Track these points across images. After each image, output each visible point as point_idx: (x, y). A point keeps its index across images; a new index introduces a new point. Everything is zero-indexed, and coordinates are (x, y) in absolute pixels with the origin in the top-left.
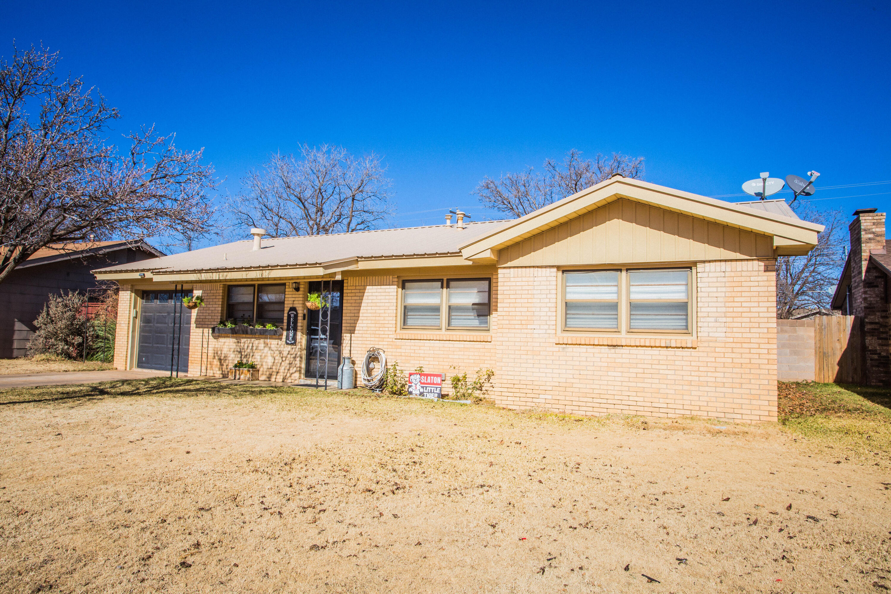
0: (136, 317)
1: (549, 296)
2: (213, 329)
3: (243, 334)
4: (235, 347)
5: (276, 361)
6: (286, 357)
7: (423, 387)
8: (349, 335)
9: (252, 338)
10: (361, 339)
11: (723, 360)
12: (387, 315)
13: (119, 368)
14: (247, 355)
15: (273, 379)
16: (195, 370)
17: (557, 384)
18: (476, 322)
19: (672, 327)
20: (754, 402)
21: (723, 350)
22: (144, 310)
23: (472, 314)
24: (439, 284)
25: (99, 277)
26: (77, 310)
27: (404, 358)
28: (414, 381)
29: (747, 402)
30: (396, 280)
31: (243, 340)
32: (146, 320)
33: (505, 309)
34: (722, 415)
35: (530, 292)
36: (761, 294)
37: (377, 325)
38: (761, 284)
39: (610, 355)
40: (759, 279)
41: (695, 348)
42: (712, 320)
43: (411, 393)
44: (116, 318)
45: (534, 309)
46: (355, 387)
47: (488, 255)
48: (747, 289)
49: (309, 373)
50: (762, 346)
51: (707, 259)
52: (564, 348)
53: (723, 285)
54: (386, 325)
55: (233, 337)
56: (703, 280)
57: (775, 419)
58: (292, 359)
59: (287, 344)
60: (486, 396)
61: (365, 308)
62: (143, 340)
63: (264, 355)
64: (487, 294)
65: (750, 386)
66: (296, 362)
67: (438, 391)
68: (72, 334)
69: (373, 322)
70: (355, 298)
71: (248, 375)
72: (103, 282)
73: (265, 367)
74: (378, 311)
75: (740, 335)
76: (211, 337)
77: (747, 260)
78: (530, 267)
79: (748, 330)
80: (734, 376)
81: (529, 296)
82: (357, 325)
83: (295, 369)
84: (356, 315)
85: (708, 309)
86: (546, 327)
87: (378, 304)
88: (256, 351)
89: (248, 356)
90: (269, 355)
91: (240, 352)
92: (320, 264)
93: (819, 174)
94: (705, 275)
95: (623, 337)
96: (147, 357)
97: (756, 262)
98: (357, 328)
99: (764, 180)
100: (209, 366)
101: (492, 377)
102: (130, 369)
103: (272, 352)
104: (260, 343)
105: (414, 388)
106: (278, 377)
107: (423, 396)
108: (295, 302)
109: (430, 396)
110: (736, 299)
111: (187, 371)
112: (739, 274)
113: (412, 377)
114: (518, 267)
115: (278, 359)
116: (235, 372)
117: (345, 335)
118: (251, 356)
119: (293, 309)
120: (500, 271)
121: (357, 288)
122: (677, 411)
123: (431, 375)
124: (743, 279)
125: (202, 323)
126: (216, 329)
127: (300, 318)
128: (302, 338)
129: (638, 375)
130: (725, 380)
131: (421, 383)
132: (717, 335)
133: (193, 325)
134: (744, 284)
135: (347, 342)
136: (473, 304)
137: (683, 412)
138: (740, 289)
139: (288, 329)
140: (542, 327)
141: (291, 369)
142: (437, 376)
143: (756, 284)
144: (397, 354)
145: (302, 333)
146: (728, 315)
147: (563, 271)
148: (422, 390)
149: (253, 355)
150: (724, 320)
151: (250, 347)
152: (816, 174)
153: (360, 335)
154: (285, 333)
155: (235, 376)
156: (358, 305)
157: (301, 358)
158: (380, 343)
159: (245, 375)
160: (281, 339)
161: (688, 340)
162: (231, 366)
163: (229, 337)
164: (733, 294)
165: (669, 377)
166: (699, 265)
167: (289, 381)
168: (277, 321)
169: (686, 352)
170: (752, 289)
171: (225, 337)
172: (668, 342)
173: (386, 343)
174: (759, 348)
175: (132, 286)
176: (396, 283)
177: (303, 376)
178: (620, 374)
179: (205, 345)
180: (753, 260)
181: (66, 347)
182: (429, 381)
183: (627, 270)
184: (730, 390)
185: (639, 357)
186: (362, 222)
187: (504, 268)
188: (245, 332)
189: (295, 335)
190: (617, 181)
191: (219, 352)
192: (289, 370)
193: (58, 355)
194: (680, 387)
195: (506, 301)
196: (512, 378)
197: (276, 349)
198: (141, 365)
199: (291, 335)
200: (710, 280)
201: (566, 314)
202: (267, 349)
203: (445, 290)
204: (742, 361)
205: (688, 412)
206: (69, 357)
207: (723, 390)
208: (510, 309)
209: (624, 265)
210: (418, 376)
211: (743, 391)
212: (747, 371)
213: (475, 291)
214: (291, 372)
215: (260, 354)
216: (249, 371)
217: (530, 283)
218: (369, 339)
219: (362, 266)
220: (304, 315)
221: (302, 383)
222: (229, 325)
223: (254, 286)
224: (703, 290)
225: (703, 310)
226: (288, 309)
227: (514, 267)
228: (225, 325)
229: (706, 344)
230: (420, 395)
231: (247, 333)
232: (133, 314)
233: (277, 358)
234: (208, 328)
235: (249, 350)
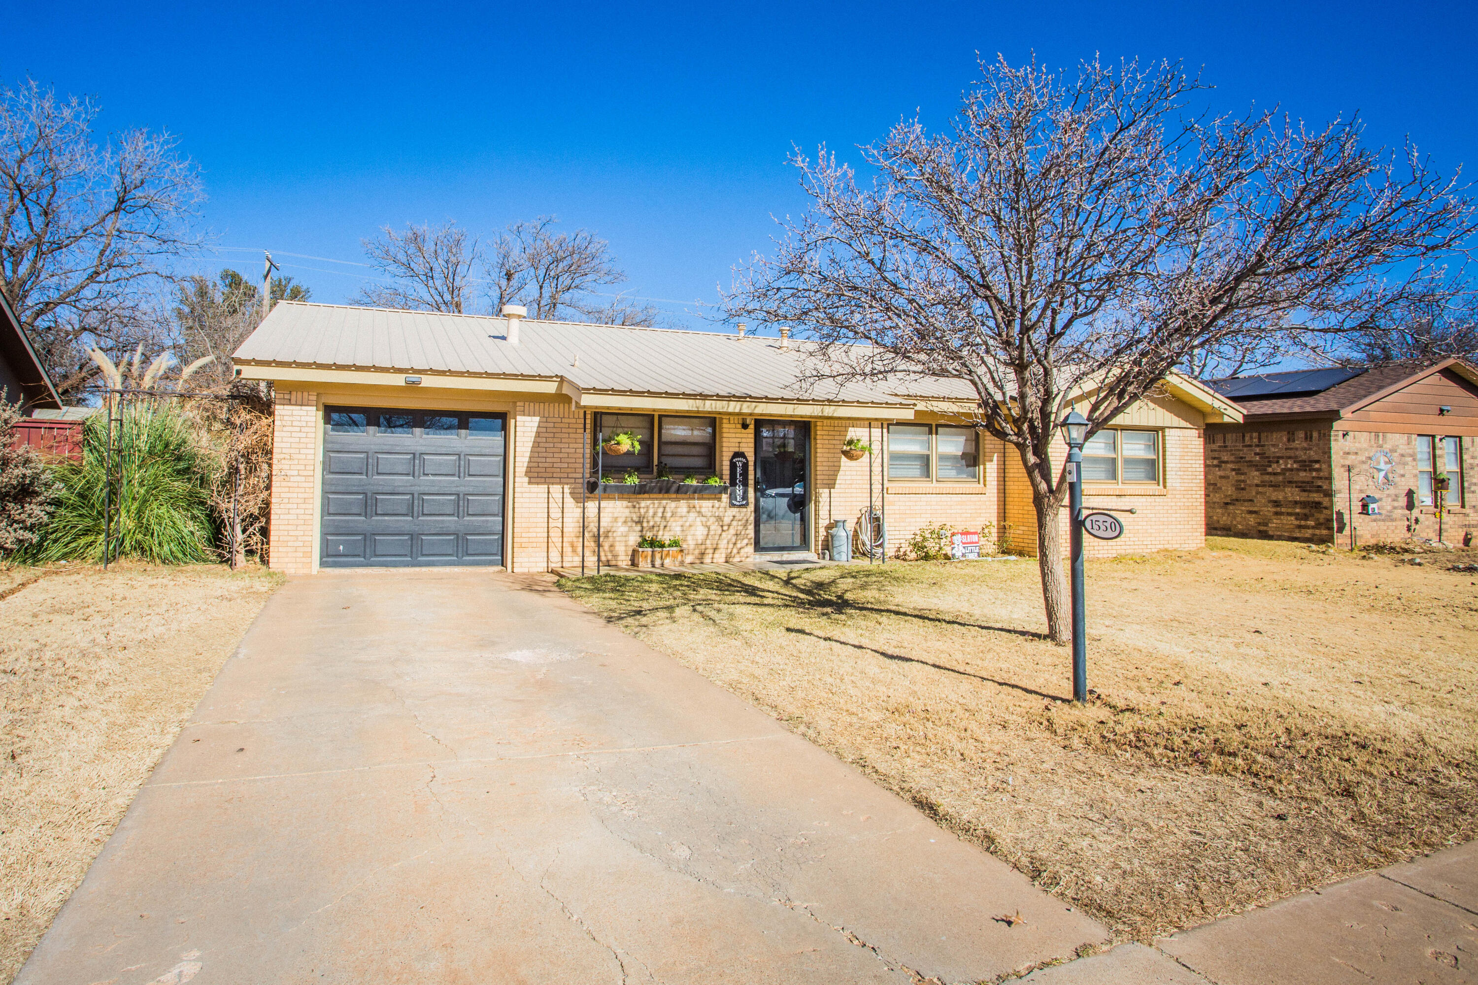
4: (628, 514)
5: (712, 533)
6: (729, 525)
7: (964, 548)
8: (827, 490)
11: (1180, 504)
13: (285, 572)
14: (653, 527)
15: (708, 560)
16: (532, 559)
20: (1194, 534)
21: (1179, 496)
24: (927, 429)
27: (898, 516)
28: (956, 541)
29: (1191, 534)
31: (643, 504)
36: (1197, 454)
38: (1197, 447)
41: (1166, 496)
43: (954, 556)
46: (853, 556)
48: (1190, 450)
49: (758, 547)
50: (1198, 492)
51: (1172, 426)
52: (1088, 499)
53: (1180, 446)
56: (1169, 442)
58: (740, 528)
59: (732, 505)
63: (687, 524)
64: (974, 443)
65: (1192, 523)
66: (748, 532)
69: (859, 473)
70: (834, 442)
75: (1187, 485)
76: (569, 500)
79: (1191, 481)
82: (838, 477)
83: (746, 541)
84: (836, 464)
85: (1172, 465)
88: (672, 519)
89: (656, 529)
94: (1172, 438)
95: (1120, 488)
96: (351, 544)
97: (1194, 431)
98: (837, 482)
102: (317, 570)
103: (704, 519)
104: (682, 506)
105: (956, 549)
106: (716, 556)
108: (741, 445)
109: (971, 557)
110: (1185, 458)
112: (1186, 439)
113: (954, 537)
115: (715, 528)
116: (653, 556)
117: (821, 491)
118: (662, 527)
119: (737, 454)
121: (836, 429)
122: (1156, 547)
125: (545, 475)
127: (751, 468)
128: (753, 497)
130: (1180, 520)
131: (963, 543)
132: (1176, 485)
133: (520, 480)
135: (824, 499)
136: (963, 454)
137: (1159, 547)
139: (733, 484)
141: (739, 542)
142: (975, 533)
144: (891, 512)
146: (1181, 470)
148: (964, 551)
149: (665, 527)
150: (1180, 474)
151: (660, 514)
153: (843, 491)
154: (728, 490)
157: (753, 524)
160: (720, 499)
164: (1184, 454)
166: (1165, 430)
167: (737, 559)
169: (1161, 499)
170: (1193, 450)
172: (1151, 491)
174: (1196, 494)
177: (754, 550)
179: (555, 513)
180: (1194, 428)
182: (968, 540)
183: (1121, 430)
188: (665, 490)
189: (745, 493)
192: (735, 544)
197: (710, 514)
199: (738, 491)
202: (693, 515)
203: (934, 436)
204: (1189, 504)
209: (1119, 426)
210: (960, 536)
211: (1189, 527)
212: (1191, 511)
213: (963, 439)
214: (739, 546)
215: (680, 523)
225: (1169, 465)
226: (731, 454)
229: (1171, 492)
230: (963, 556)
231: (667, 492)
232: (319, 455)
233: (712, 528)
234: (560, 483)
235: (658, 519)
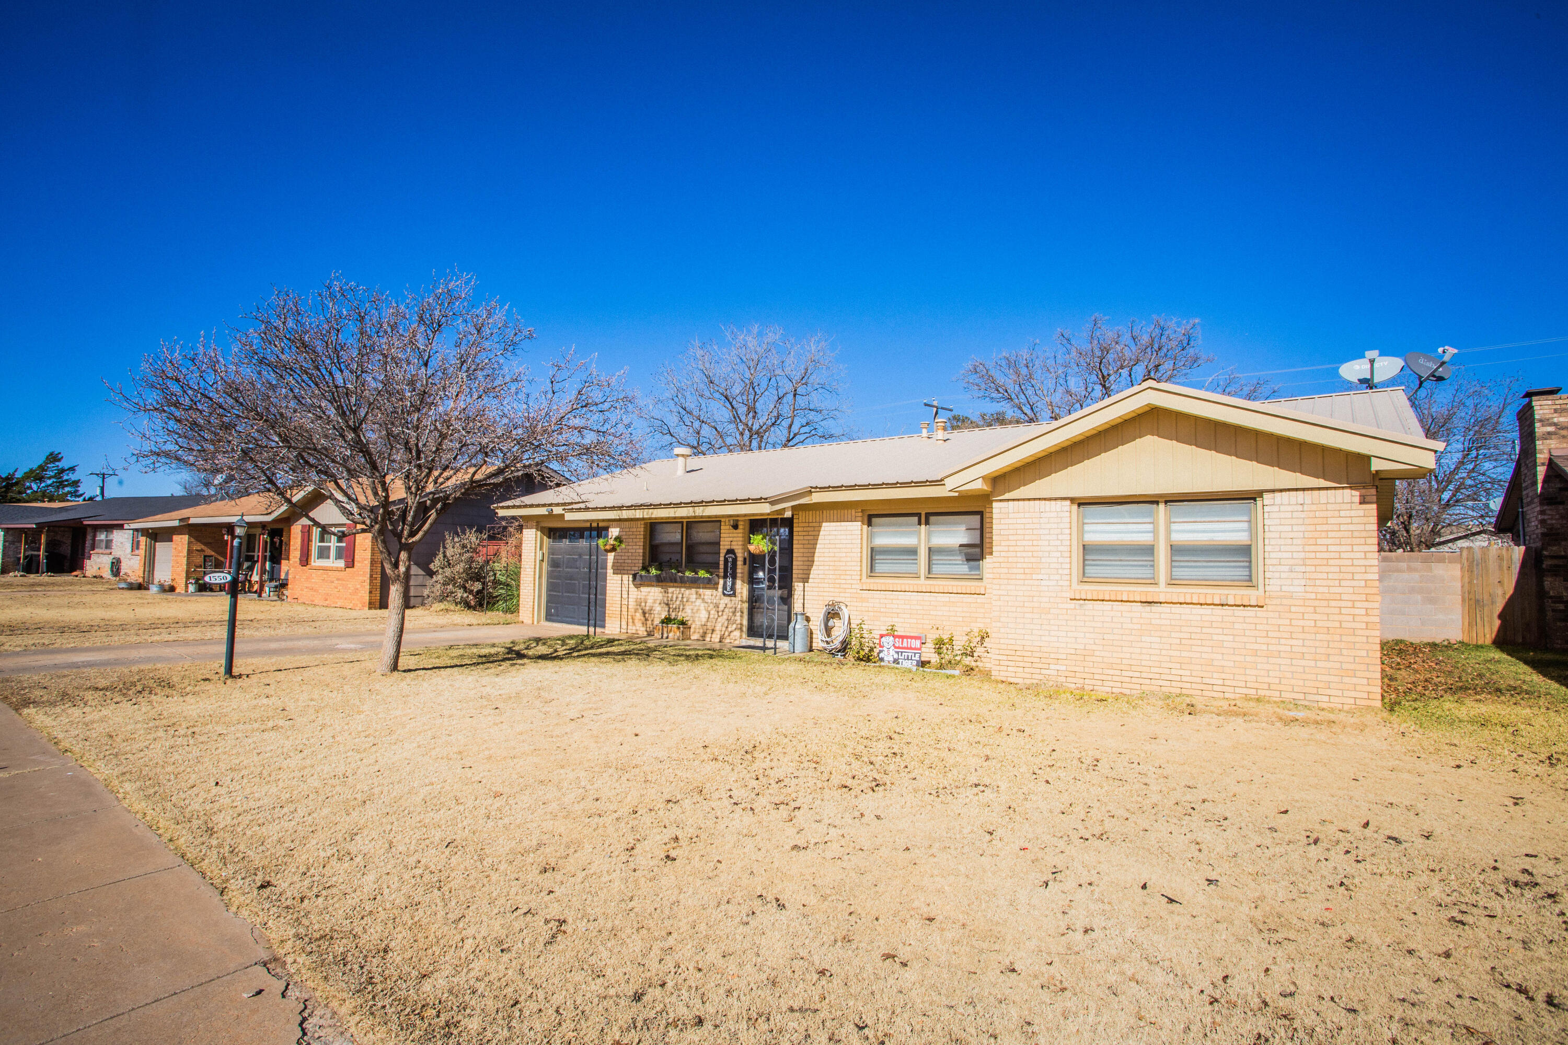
0: (543, 560)
1: (1060, 537)
2: (635, 576)
3: (671, 581)
4: (661, 597)
5: (712, 616)
6: (724, 611)
7: (898, 653)
8: (801, 584)
9: (680, 587)
10: (817, 589)
11: (1301, 623)
12: (849, 559)
13: (525, 621)
14: (676, 608)
15: (708, 639)
16: (614, 626)
17: (1073, 651)
18: (964, 568)
19: (1230, 578)
20: (1346, 680)
21: (1302, 609)
22: (552, 552)
23: (960, 558)
24: (916, 518)
25: (501, 513)
26: (475, 551)
27: (871, 614)
28: (885, 644)
29: (1336, 679)
30: (860, 514)
31: (670, 590)
32: (554, 564)
33: (1003, 554)
34: (1301, 696)
35: (1035, 532)
36: (1356, 534)
37: (836, 572)
38: (1355, 520)
39: (1144, 615)
40: (1353, 513)
41: (1262, 607)
42: (1286, 568)
43: (882, 660)
44: (520, 561)
45: (1040, 554)
46: (811, 650)
47: (979, 485)
48: (1336, 528)
49: (753, 631)
50: (1357, 604)
51: (1277, 487)
52: (1081, 605)
53: (1301, 521)
54: (848, 573)
55: (657, 586)
56: (1272, 515)
57: (1378, 704)
58: (731, 614)
59: (724, 594)
60: (978, 663)
61: (821, 550)
62: (552, 587)
63: (696, 608)
64: (978, 532)
65: (1341, 659)
66: (736, 618)
67: (917, 658)
68: (471, 579)
69: (832, 568)
70: (809, 538)
71: (678, 634)
72: (503, 518)
73: (698, 623)
74: (837, 555)
75: (1325, 590)
76: (631, 586)
77: (1335, 488)
78: (1035, 499)
79: (1337, 583)
80: (1317, 644)
81: (1034, 537)
82: (812, 572)
83: (734, 626)
84: (809, 560)
85: (1280, 555)
86: (1058, 577)
87: (837, 546)
88: (687, 604)
89: (677, 610)
90: (702, 608)
91: (667, 604)
92: (766, 499)
93: (1456, 351)
94: (1276, 509)
95: (1162, 591)
96: (556, 609)
97: (1347, 491)
98: (811, 576)
99: (1372, 362)
100: (630, 621)
101: (987, 640)
102: (538, 622)
103: (706, 605)
104: (690, 593)
105: (886, 652)
106: (714, 636)
107: (898, 663)
108: (733, 543)
109: (907, 664)
110: (1319, 542)
111: (604, 627)
112: (1324, 507)
113: (883, 639)
114: (1018, 500)
115: (714, 614)
116: (663, 629)
117: (795, 584)
118: (681, 609)
119: (731, 551)
120: (995, 504)
121: (811, 525)
122: (1237, 690)
123: (907, 637)
124: (1329, 514)
125: (621, 568)
126: (638, 577)
127: (740, 563)
128: (742, 589)
129: (1183, 641)
130: (1304, 650)
131: (896, 647)
132: (1292, 589)
133: (610, 571)
134: (1331, 521)
135: (798, 593)
136: (961, 546)
137: (1245, 691)
138: (1325, 528)
139: (725, 577)
140: (1052, 577)
141: (730, 626)
142: (916, 638)
143: (1349, 520)
144: (863, 609)
145: (743, 581)
146: (1308, 561)
147: (1079, 505)
148: (896, 656)
149: (683, 609)
150: (1303, 569)
151: (680, 599)
152: (1452, 351)
153: (816, 585)
154: (721, 581)
155: (662, 634)
156: (811, 546)
157: (742, 612)
158: (842, 595)
159: (674, 633)
160: (717, 589)
161: (1252, 595)
162: (657, 621)
163: (653, 586)
164: (1317, 535)
165: (1225, 644)
166: (1265, 496)
167: (728, 641)
168: (712, 567)
169: (1250, 612)
170: (1343, 528)
171: (648, 586)
172: (1223, 598)
173: (848, 595)
174: (1353, 607)
175: (537, 522)
176: (860, 519)
177: (744, 635)
178: (1158, 640)
179: (625, 596)
180: (1343, 488)
181: (465, 595)
182: (905, 645)
183: (1166, 502)
184: (1312, 663)
185: (1183, 617)
186: (808, 424)
187: (1001, 500)
188: (673, 580)
189: (734, 584)
190: (1150, 388)
191: (643, 604)
192: (727, 627)
193: (457, 604)
194: (1242, 658)
195: (1003, 543)
196: (1013, 642)
197: (711, 601)
198: (549, 617)
199: (729, 583)
200: (1282, 515)
201: (1084, 560)
202: (699, 601)
203: (923, 526)
204: (1329, 624)
205: (1253, 692)
206: (468, 606)
207: (1303, 663)
208: (1010, 554)
209: (1161, 496)
210: (892, 638)
211: (1329, 665)
212: (1337, 638)
213: (963, 528)
214: (730, 629)
215: (691, 607)
216: (679, 628)
217: (1035, 521)
218: (828, 589)
219: (817, 498)
220: (745, 559)
221: (744, 644)
222: (654, 572)
223: (682, 523)
224: (1272, 529)
225: (1272, 555)
226: (725, 551)
227: (1014, 500)
228: (648, 571)
229: (1278, 601)
230: (894, 662)
231: (676, 581)
232: (539, 557)
233: (712, 612)
234: (627, 574)
235: (678, 603)
